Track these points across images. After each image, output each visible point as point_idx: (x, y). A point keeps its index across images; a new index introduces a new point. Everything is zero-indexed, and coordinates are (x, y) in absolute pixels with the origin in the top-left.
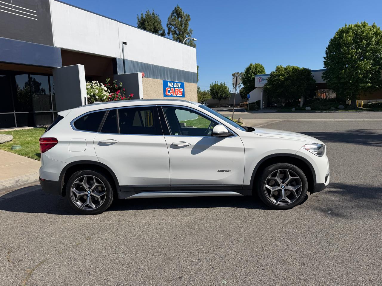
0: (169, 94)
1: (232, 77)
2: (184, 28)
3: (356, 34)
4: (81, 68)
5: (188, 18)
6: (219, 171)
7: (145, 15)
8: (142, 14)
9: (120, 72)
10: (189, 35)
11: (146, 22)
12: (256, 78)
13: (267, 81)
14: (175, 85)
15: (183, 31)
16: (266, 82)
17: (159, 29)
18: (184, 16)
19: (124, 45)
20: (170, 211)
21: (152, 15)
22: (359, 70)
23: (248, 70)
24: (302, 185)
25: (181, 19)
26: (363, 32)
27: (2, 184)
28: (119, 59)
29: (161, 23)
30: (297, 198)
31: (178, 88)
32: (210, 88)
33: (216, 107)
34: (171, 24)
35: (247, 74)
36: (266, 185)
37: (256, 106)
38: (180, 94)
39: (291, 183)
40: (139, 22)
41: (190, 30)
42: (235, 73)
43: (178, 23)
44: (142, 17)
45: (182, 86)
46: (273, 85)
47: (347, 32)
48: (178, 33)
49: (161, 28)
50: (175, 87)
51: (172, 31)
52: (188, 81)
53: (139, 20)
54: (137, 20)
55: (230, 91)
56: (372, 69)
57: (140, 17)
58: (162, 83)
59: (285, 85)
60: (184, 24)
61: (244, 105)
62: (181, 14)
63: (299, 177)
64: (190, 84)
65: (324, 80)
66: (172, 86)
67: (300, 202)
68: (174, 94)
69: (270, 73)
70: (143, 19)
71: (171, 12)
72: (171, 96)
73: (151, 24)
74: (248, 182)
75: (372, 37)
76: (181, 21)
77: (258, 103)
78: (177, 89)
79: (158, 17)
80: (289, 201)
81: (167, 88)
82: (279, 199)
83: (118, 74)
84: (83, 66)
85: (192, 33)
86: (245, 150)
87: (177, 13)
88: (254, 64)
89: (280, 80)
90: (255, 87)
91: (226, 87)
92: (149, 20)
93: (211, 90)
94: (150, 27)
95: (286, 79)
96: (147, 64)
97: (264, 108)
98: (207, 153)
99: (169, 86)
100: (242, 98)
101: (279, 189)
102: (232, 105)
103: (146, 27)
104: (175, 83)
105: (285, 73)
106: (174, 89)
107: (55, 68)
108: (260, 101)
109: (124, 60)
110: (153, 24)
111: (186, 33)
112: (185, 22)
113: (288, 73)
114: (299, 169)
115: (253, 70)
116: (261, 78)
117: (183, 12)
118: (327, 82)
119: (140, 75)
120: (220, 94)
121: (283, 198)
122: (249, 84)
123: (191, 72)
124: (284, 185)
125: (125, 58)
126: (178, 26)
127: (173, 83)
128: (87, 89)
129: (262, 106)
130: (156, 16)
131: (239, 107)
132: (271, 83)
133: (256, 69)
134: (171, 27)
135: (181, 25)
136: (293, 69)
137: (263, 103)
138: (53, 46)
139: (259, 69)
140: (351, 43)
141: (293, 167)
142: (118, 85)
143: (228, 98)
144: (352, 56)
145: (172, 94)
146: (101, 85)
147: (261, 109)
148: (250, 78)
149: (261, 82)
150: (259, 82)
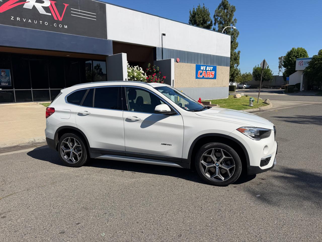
0: (201, 76)
1: (278, 61)
2: (229, 19)
4: (124, 56)
5: (233, 9)
6: (162, 144)
7: (197, 9)
8: (194, 9)
9: (159, 58)
10: (234, 24)
11: (197, 15)
12: (297, 62)
13: (309, 65)
14: (207, 68)
15: (228, 21)
16: (307, 65)
17: (207, 20)
18: (230, 7)
19: (163, 36)
20: (126, 172)
21: (202, 9)
23: (289, 54)
24: (235, 166)
25: (227, 10)
27: (43, 139)
28: (158, 48)
29: (210, 16)
30: (230, 177)
31: (210, 70)
32: (253, 70)
33: (258, 88)
34: (217, 16)
35: (289, 58)
36: (201, 161)
37: (296, 88)
38: (212, 76)
39: (225, 162)
40: (191, 15)
41: (234, 20)
42: (282, 57)
43: (224, 14)
44: (194, 11)
45: (215, 69)
46: (314, 68)
48: (223, 22)
49: (209, 19)
50: (207, 70)
51: (218, 22)
52: (220, 65)
53: (191, 13)
54: (189, 14)
55: (273, 74)
57: (192, 11)
58: (195, 67)
60: (229, 15)
62: (227, 6)
63: (232, 158)
64: (222, 67)
66: (204, 69)
67: (233, 181)
68: (205, 76)
69: (312, 57)
70: (194, 13)
71: (219, 5)
72: (203, 78)
73: (201, 16)
74: (186, 157)
76: (227, 12)
77: (298, 85)
78: (209, 72)
79: (207, 11)
80: (223, 178)
81: (199, 71)
82: (213, 175)
83: (157, 60)
84: (126, 54)
85: (236, 22)
86: (184, 127)
87: (224, 5)
88: (297, 48)
90: (296, 70)
91: (269, 70)
92: (199, 13)
93: (254, 73)
94: (200, 19)
96: (182, 51)
97: (304, 91)
98: (153, 128)
99: (201, 69)
100: (284, 80)
101: (213, 166)
102: (274, 87)
103: (196, 19)
104: (207, 67)
106: (206, 72)
107: (107, 56)
108: (300, 84)
109: (162, 48)
110: (203, 16)
111: (230, 22)
112: (230, 12)
114: (232, 150)
115: (296, 54)
116: (303, 61)
117: (229, 4)
119: (173, 60)
120: (263, 76)
121: (217, 175)
122: (289, 67)
123: (225, 57)
124: (219, 163)
125: (164, 47)
126: (224, 16)
127: (205, 67)
128: (129, 72)
129: (302, 89)
130: (206, 9)
131: (281, 88)
132: (313, 66)
133: (298, 53)
134: (218, 18)
135: (227, 16)
137: (303, 85)
138: (107, 39)
139: (301, 53)
141: (226, 147)
142: (156, 69)
143: (271, 80)
145: (203, 76)
146: (140, 69)
147: (301, 91)
148: (291, 61)
149: (302, 65)
150: (300, 65)
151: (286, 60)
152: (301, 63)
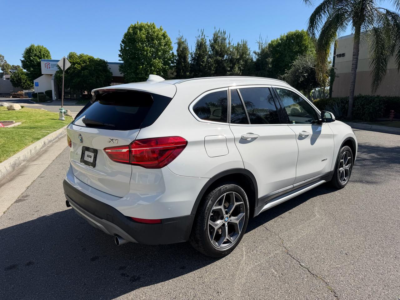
3: (148, 33)
6: (322, 161)
12: (43, 64)
22: (153, 68)
23: (29, 52)
26: (154, 32)
35: (29, 57)
37: (47, 97)
46: (67, 73)
47: (141, 30)
56: (163, 68)
59: (82, 74)
61: (18, 95)
65: (121, 73)
75: (161, 39)
77: (49, 93)
89: (75, 68)
90: (42, 73)
95: (83, 68)
97: (57, 100)
100: (13, 86)
105: (81, 61)
113: (84, 62)
115: (37, 53)
116: (49, 64)
118: (124, 75)
129: (54, 97)
131: (11, 97)
133: (40, 52)
136: (89, 58)
137: (55, 93)
139: (44, 52)
140: (145, 40)
144: (147, 54)
147: (54, 101)
148: (33, 62)
149: (49, 68)
150: (47, 68)
151: (25, 59)
152: (47, 65)
